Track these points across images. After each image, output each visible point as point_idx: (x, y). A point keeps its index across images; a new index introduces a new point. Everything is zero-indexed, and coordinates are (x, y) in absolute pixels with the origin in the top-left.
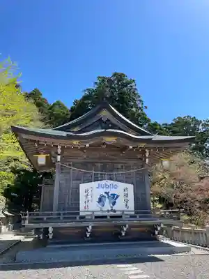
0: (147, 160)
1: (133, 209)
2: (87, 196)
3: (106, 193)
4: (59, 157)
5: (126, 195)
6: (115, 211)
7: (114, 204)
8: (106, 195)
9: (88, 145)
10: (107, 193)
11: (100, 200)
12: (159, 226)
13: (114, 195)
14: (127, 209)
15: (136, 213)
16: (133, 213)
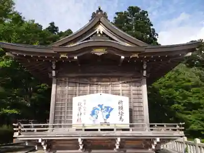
0: (145, 72)
1: (128, 122)
2: (80, 109)
3: (99, 105)
4: (54, 72)
7: (108, 117)
8: (99, 108)
11: (93, 113)
13: (107, 108)
14: (121, 122)
15: (131, 126)
16: (128, 127)
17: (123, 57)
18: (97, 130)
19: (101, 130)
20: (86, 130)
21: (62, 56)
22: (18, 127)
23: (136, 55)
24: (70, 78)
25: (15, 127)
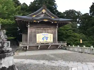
1: (52, 41)
5: (51, 37)
6: (47, 42)
7: (47, 39)
9: (39, 22)
10: (45, 37)
11: (43, 39)
12: (59, 45)
13: (47, 37)
14: (51, 41)
15: (53, 42)
16: (52, 42)
17: (52, 23)
18: (44, 43)
19: (46, 43)
20: (41, 43)
21: (34, 21)
22: (20, 43)
23: (56, 22)
24: (34, 27)
25: (19, 43)
